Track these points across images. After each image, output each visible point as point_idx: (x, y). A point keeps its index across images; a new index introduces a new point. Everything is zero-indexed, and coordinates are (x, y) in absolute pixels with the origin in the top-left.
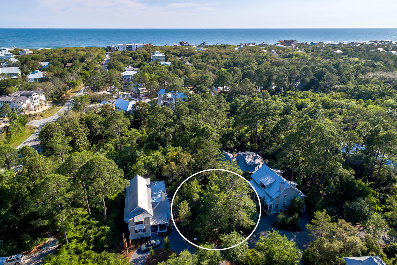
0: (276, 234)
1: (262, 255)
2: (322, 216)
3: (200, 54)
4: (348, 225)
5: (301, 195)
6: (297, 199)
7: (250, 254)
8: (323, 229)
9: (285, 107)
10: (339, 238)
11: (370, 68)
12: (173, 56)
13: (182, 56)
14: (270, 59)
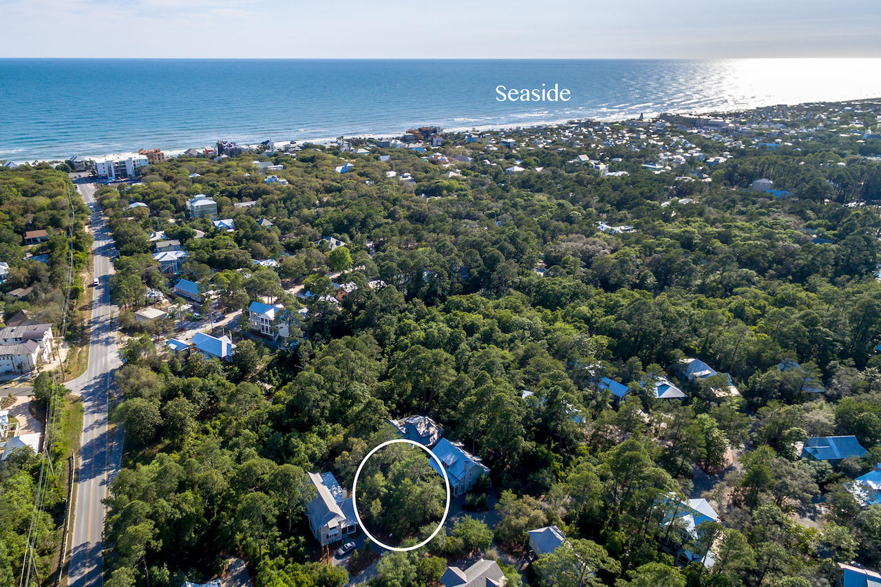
0: (468, 518)
1: (460, 541)
2: (508, 495)
3: (279, 192)
4: (532, 500)
5: (486, 469)
6: (483, 476)
7: (450, 541)
8: (510, 508)
9: (451, 334)
10: (524, 514)
11: (562, 225)
12: (228, 199)
13: (244, 198)
14: (405, 203)
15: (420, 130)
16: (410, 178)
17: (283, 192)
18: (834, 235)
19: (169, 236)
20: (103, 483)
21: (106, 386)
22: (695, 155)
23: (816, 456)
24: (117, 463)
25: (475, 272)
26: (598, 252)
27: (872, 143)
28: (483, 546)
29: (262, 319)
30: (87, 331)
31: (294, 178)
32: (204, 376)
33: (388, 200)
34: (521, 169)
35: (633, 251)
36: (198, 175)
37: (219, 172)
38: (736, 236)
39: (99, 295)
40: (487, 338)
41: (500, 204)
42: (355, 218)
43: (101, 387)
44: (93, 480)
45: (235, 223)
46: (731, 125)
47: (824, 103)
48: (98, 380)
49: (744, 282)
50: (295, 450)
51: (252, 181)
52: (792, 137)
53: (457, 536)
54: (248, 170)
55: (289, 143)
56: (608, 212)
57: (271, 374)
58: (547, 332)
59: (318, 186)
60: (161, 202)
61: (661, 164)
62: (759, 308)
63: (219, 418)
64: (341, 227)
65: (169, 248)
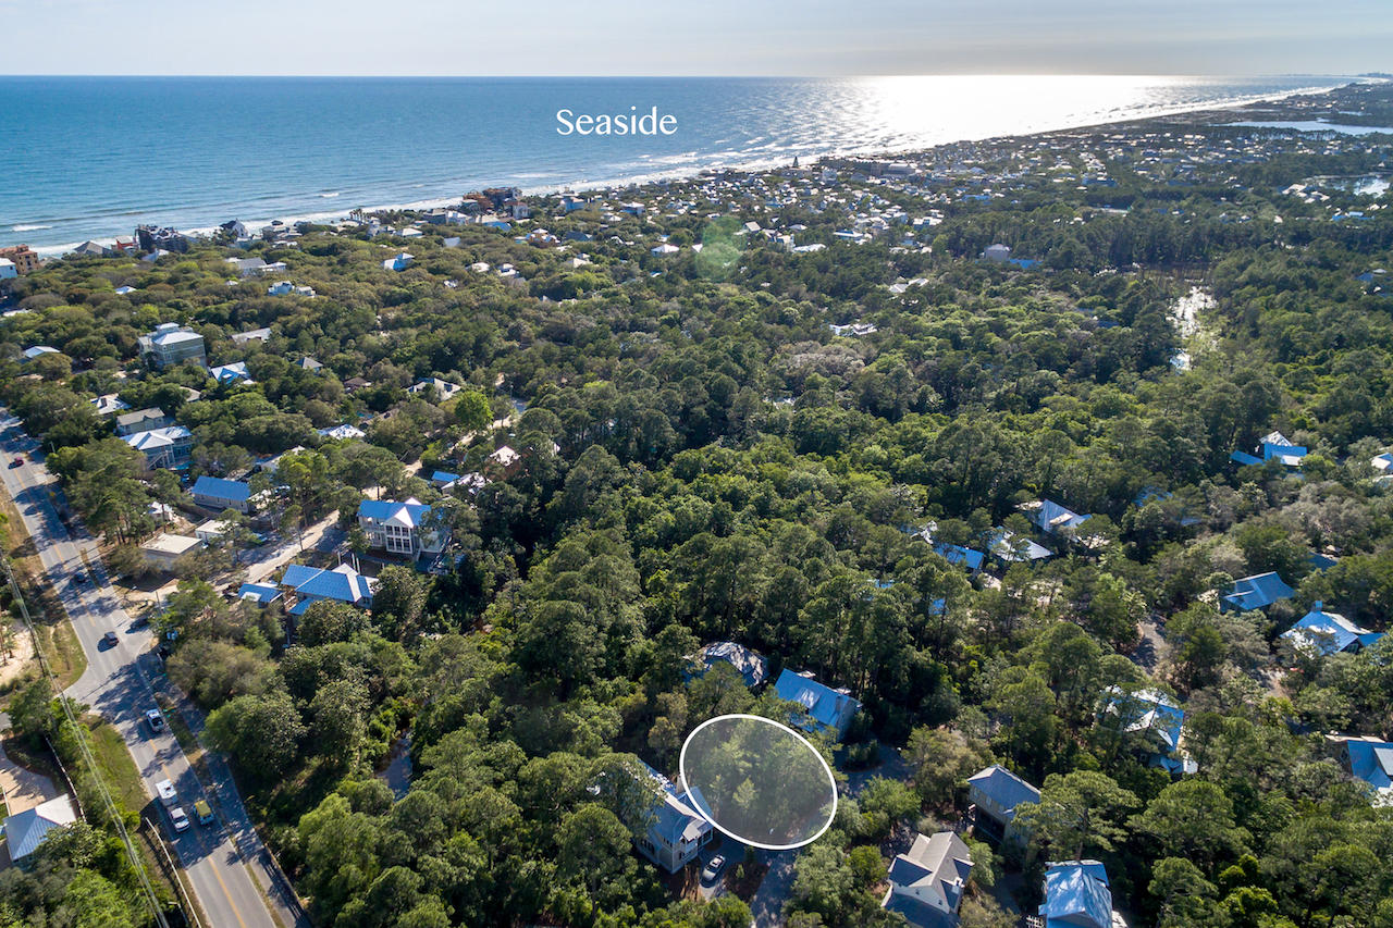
0: (878, 780)
2: (919, 734)
5: (859, 704)
6: (860, 715)
7: (871, 820)
8: (925, 752)
9: (715, 511)
10: (948, 757)
11: (781, 329)
12: (218, 328)
13: (246, 324)
14: (530, 312)
15: (485, 193)
16: (512, 272)
17: (315, 309)
18: (1117, 315)
19: (132, 403)
20: (233, 859)
21: (142, 687)
22: (896, 215)
23: (1243, 605)
24: (239, 817)
25: (701, 410)
26: (848, 364)
27: (1095, 190)
28: (911, 817)
29: (389, 528)
30: (47, 594)
31: (321, 284)
32: (345, 638)
33: (499, 309)
34: (675, 249)
35: (897, 358)
36: (131, 290)
37: (172, 281)
38: (1010, 326)
39: (38, 524)
40: (763, 509)
41: (675, 303)
42: (461, 344)
43: (134, 690)
44: (210, 858)
45: (248, 369)
46: (918, 171)
47: (1012, 138)
48: (122, 679)
49: (1047, 388)
50: (575, 730)
51: (247, 294)
52: (1002, 186)
53: (874, 809)
54: (225, 275)
55: (269, 224)
56: (828, 305)
57: (442, 617)
58: (845, 489)
59: (373, 295)
60: (89, 342)
61: (858, 231)
62: (1082, 421)
63: (390, 706)
64: (444, 360)
65: (145, 425)
